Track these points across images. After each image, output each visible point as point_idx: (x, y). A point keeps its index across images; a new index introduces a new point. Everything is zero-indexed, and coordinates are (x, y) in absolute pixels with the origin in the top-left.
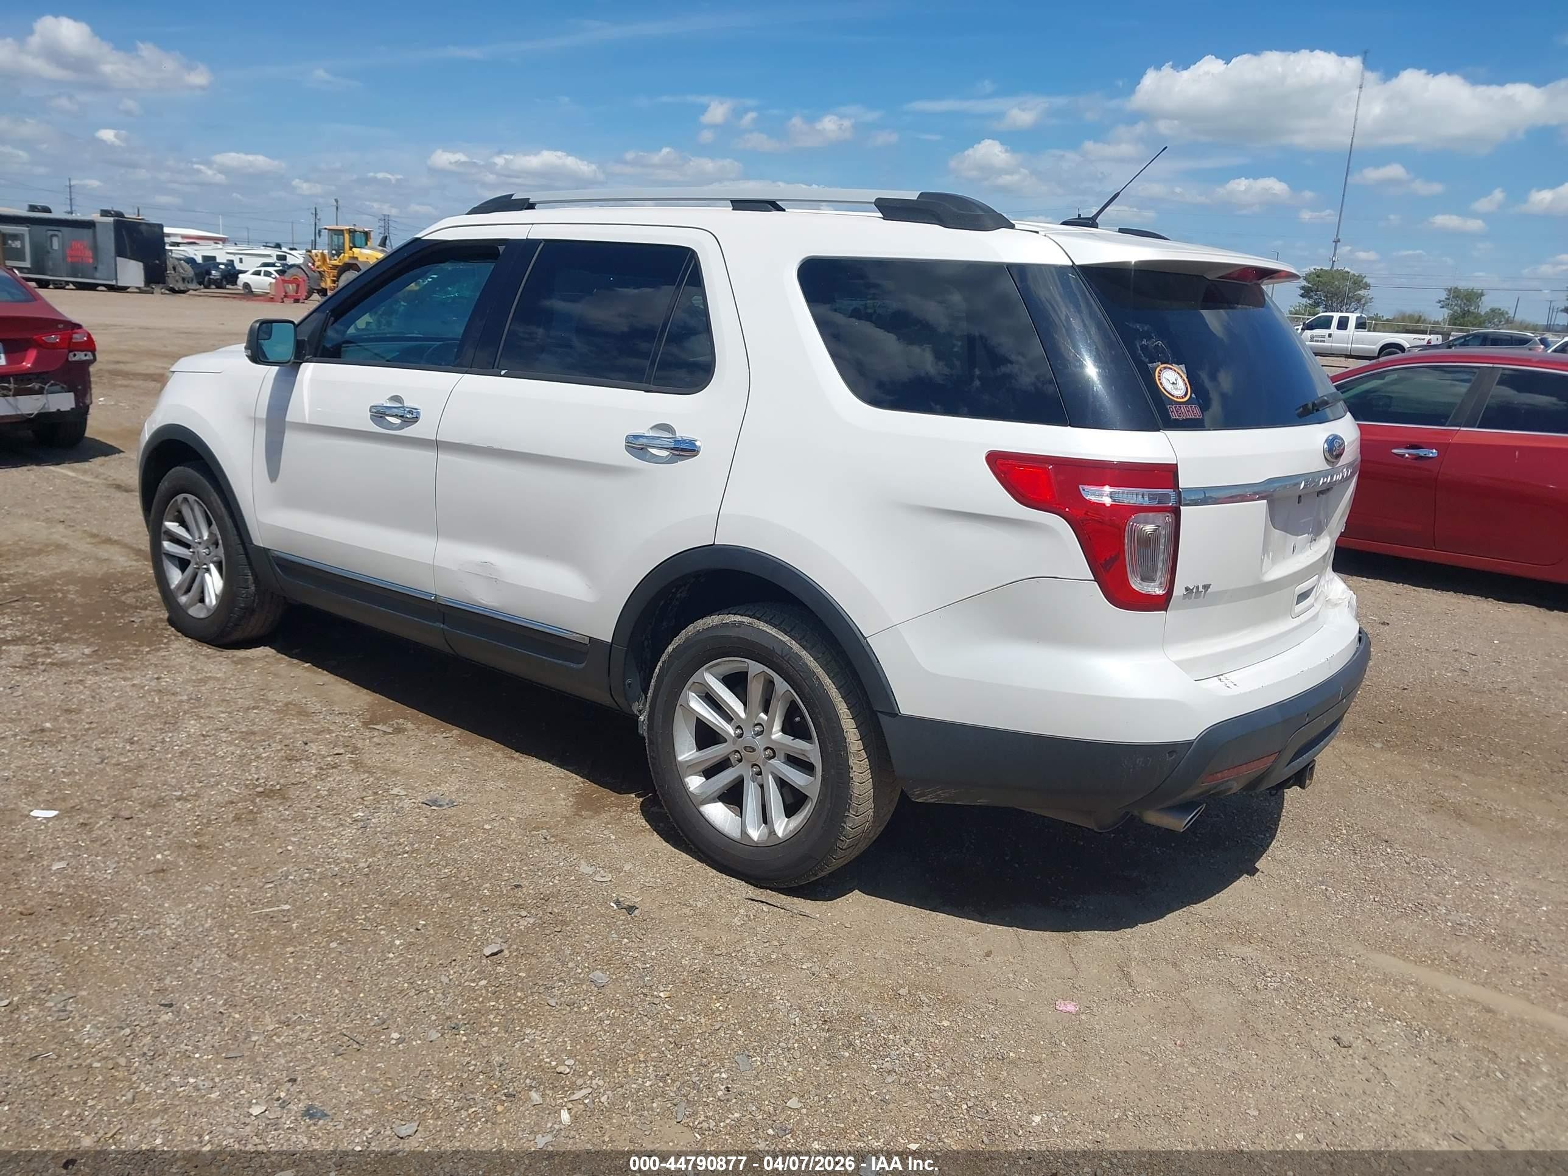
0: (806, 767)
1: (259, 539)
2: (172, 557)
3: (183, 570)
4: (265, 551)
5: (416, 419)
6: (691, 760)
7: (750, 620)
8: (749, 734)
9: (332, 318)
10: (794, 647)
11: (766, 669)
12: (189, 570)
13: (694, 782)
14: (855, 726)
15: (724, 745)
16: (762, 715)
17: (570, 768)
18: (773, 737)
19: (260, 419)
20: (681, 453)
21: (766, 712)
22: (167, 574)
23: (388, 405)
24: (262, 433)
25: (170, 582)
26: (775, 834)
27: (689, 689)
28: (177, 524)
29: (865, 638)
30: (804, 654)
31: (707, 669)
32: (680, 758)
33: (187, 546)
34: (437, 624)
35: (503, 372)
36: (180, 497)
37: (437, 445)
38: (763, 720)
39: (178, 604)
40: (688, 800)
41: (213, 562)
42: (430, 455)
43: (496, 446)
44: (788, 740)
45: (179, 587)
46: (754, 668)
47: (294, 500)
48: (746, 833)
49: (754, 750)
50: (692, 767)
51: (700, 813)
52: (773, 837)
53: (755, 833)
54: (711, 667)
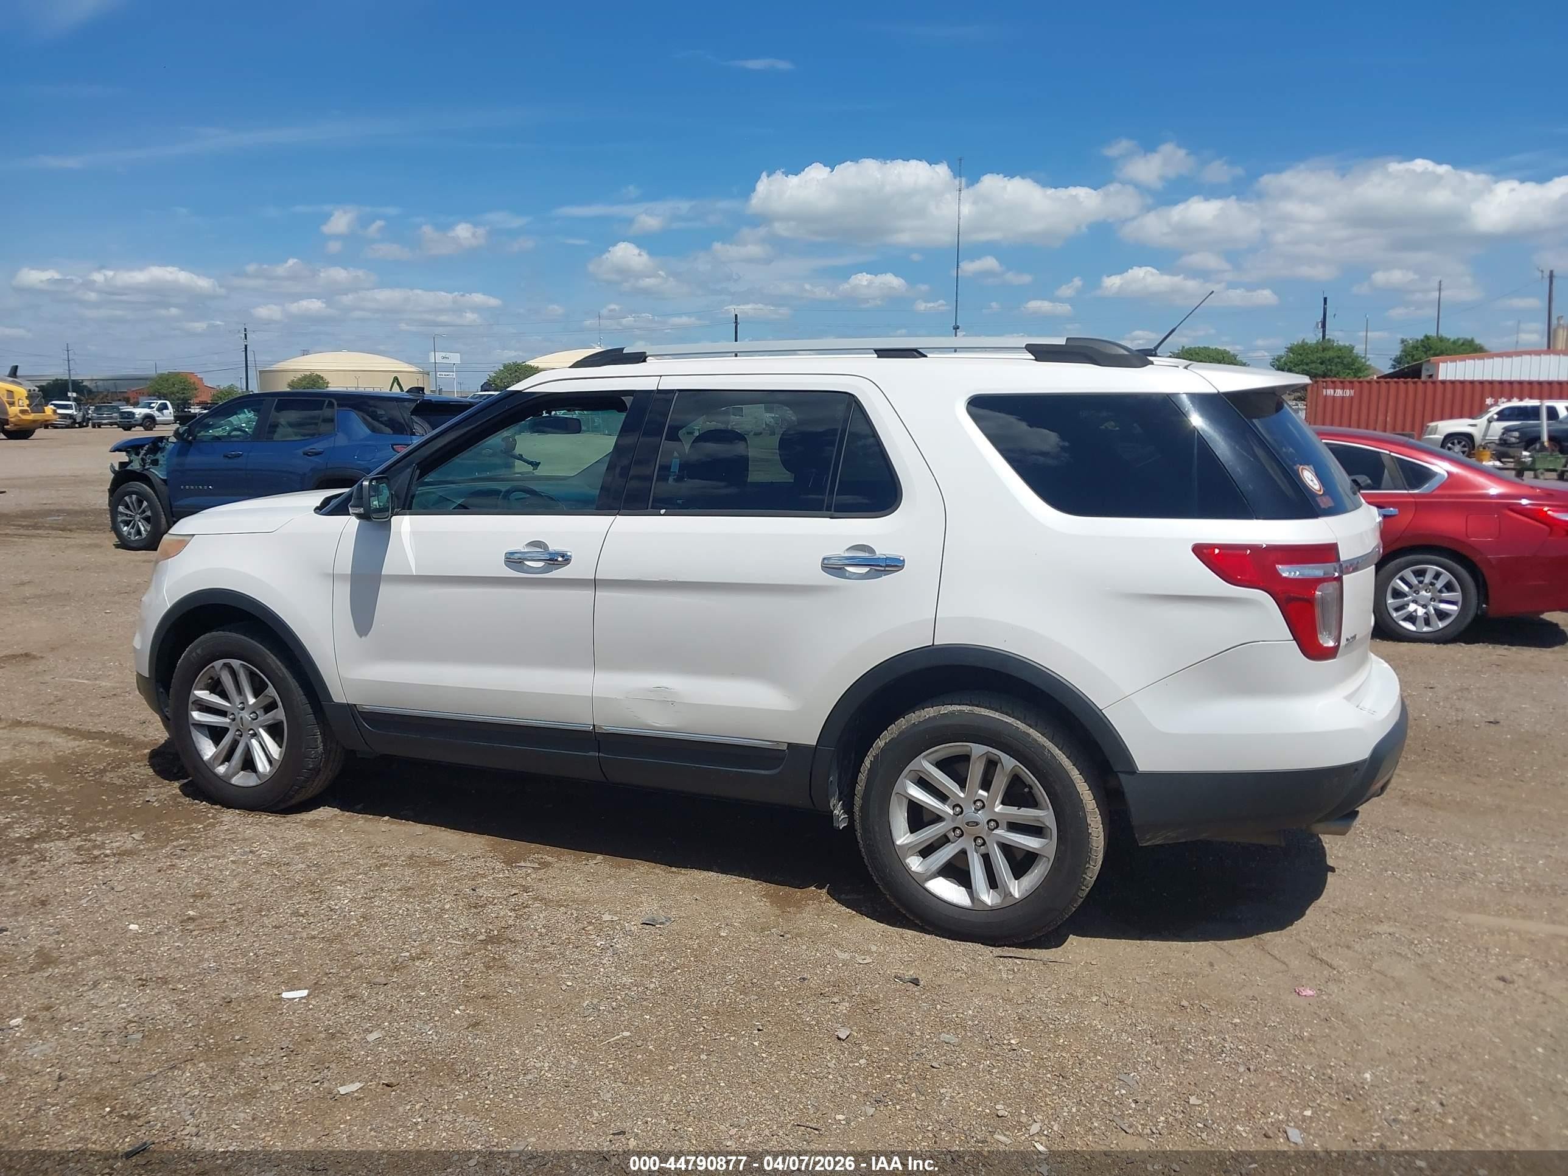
0: (1036, 831)
1: (339, 694)
2: (200, 726)
3: (217, 741)
4: (351, 708)
5: (567, 560)
6: (910, 843)
7: (969, 708)
8: (969, 811)
9: (418, 471)
10: (1021, 727)
11: (990, 749)
12: (227, 740)
13: (915, 864)
14: (1088, 788)
15: (943, 824)
16: (981, 792)
17: (735, 873)
18: (997, 810)
19: (342, 577)
20: (887, 569)
21: (987, 790)
22: (197, 745)
23: (526, 550)
24: (344, 591)
25: (202, 753)
26: (1012, 895)
27: (905, 777)
28: (208, 692)
29: (1101, 710)
30: (1031, 731)
31: (924, 757)
32: (898, 842)
33: (222, 713)
34: (591, 754)
35: (663, 511)
36: (218, 664)
37: (595, 583)
38: (982, 796)
39: (216, 775)
40: (910, 878)
41: (262, 727)
42: (588, 593)
43: (671, 579)
44: (1013, 810)
45: (215, 757)
46: (978, 750)
47: (391, 653)
48: (979, 900)
49: (977, 824)
50: (909, 849)
51: (926, 890)
52: (1009, 898)
53: (988, 898)
54: (928, 754)
